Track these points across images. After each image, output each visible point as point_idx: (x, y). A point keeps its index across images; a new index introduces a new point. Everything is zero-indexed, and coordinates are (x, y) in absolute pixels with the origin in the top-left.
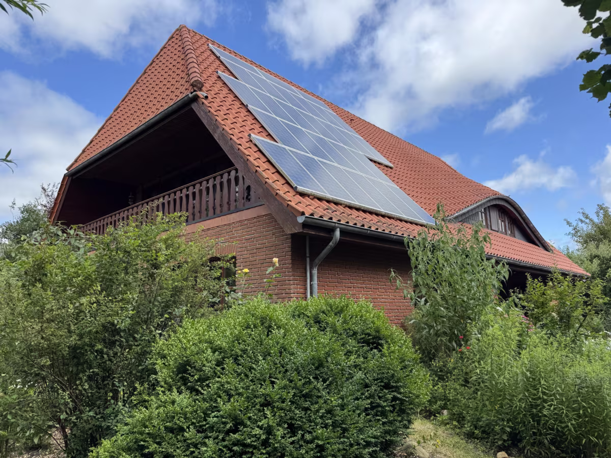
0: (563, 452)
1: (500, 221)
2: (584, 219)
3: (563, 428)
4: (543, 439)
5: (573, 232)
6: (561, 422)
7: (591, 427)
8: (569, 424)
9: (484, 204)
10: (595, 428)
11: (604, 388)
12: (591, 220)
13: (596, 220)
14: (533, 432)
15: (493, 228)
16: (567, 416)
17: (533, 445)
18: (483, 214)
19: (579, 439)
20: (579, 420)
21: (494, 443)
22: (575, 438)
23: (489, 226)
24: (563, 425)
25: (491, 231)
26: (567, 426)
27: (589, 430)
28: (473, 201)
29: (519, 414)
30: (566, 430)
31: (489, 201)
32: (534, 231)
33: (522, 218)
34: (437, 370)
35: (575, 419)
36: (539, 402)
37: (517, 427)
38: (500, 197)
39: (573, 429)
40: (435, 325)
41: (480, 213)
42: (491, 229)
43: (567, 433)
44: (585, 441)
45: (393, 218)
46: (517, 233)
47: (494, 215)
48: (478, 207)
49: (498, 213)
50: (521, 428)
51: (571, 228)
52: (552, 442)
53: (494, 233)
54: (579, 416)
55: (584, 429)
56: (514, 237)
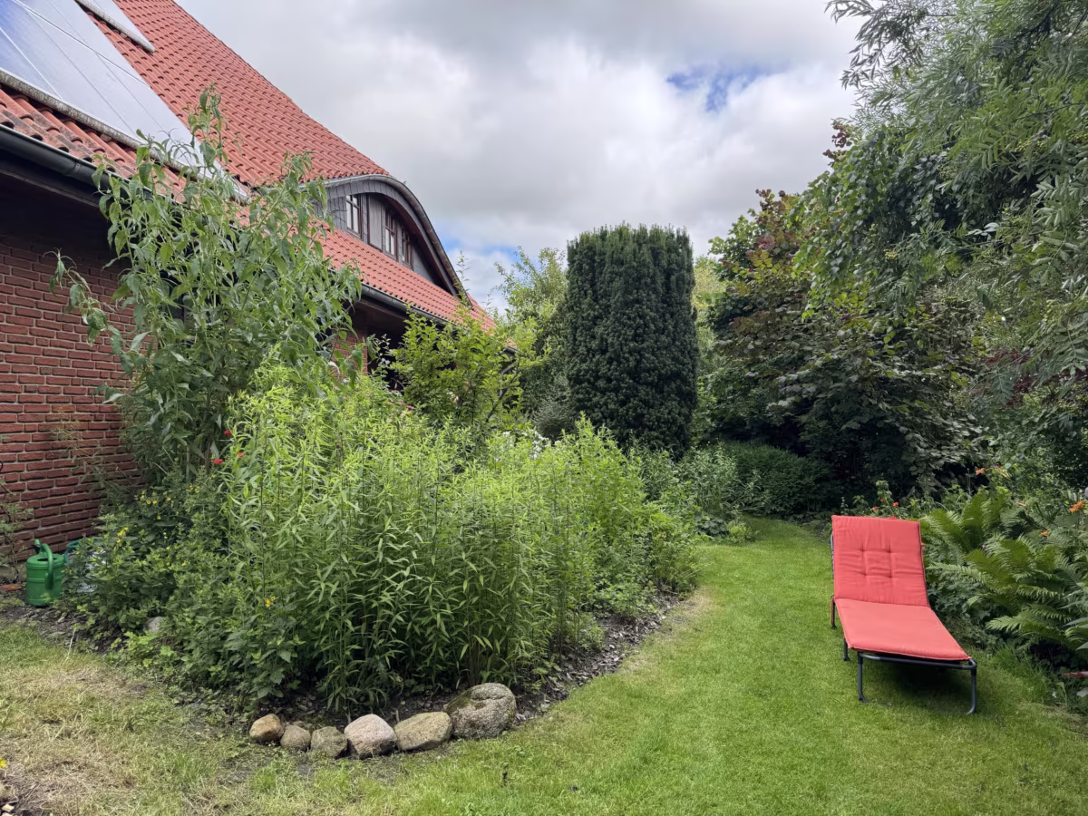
0: (419, 681)
1: (387, 232)
2: (522, 265)
3: (424, 627)
4: (377, 662)
5: (506, 285)
6: (423, 614)
7: (482, 617)
8: (439, 616)
9: (356, 184)
10: (490, 616)
11: (517, 526)
12: (532, 268)
13: (539, 271)
14: (354, 651)
15: (372, 242)
16: (434, 597)
17: (352, 680)
18: (355, 210)
19: (453, 647)
20: (457, 604)
21: (249, 695)
22: (446, 648)
23: (365, 237)
24: (425, 621)
25: (368, 248)
26: (434, 622)
27: (477, 624)
28: (333, 172)
29: (324, 609)
30: (429, 630)
31: (368, 181)
32: (446, 265)
33: (427, 234)
34: (156, 515)
35: (451, 602)
36: (375, 574)
37: (316, 644)
38: (389, 180)
39: (443, 628)
40: (161, 401)
41: (348, 206)
42: (369, 243)
43: (431, 638)
44: (468, 648)
45: (99, 133)
46: (417, 262)
47: (377, 217)
48: (342, 186)
49: (384, 215)
50: (323, 645)
51: (503, 278)
52: (396, 665)
53: (372, 250)
54: (462, 596)
55: (466, 623)
56: (412, 268)
